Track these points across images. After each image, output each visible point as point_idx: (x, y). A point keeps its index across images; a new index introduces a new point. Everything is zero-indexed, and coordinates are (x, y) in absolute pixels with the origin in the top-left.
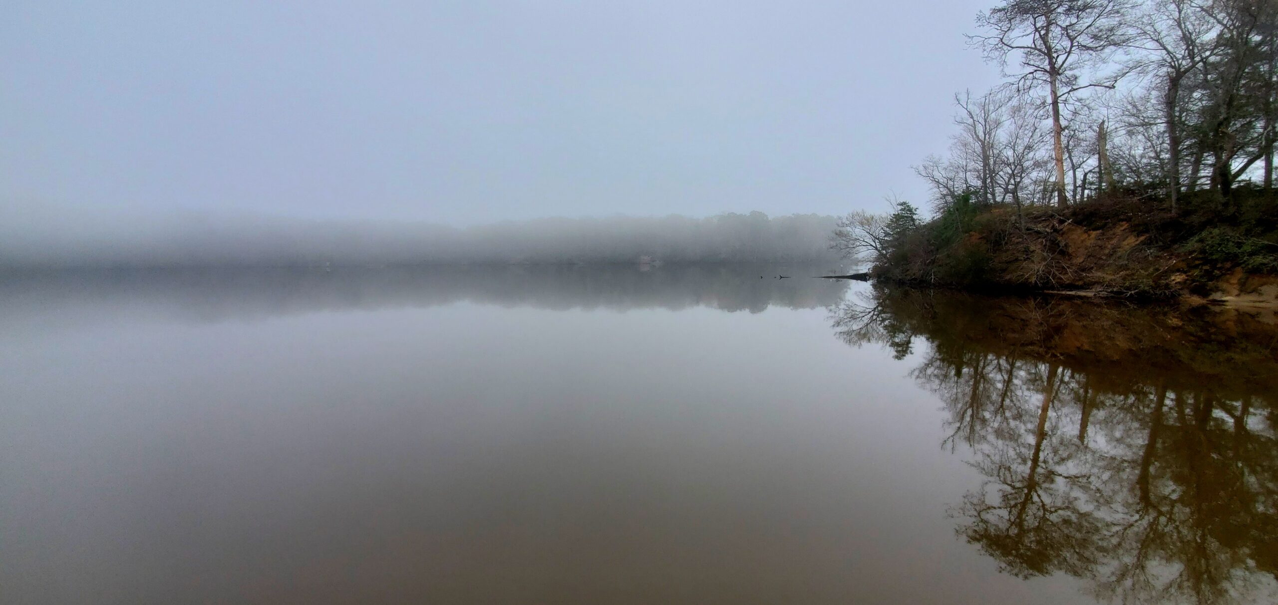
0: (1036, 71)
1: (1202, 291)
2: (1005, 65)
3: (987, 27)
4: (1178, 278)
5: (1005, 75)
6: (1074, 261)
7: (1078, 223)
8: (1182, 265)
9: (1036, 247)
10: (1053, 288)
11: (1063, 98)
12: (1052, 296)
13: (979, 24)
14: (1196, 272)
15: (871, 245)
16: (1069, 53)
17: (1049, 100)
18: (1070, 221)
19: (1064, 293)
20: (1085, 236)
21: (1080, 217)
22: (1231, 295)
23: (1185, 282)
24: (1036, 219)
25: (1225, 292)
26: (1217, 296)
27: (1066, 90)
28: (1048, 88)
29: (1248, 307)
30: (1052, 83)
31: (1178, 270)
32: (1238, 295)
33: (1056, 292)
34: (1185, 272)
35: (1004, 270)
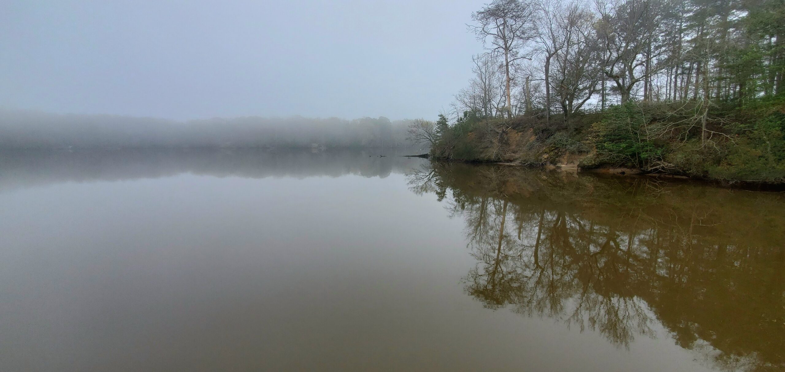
0: (499, 47)
1: (553, 162)
2: (485, 43)
3: (476, 22)
4: (546, 156)
5: (485, 49)
6: (510, 148)
7: (514, 128)
8: (547, 150)
9: (495, 141)
10: (501, 161)
11: (511, 63)
12: (501, 165)
13: (473, 19)
14: (552, 153)
15: (428, 138)
16: (513, 39)
17: (505, 63)
18: (510, 127)
19: (505, 164)
20: (517, 135)
21: (515, 125)
22: (564, 164)
23: (548, 158)
24: (498, 126)
25: (562, 163)
26: (559, 165)
27: (512, 58)
28: (504, 56)
29: (569, 169)
30: (506, 54)
31: (546, 153)
32: (566, 164)
33: (502, 163)
34: (548, 153)
35: (481, 152)
